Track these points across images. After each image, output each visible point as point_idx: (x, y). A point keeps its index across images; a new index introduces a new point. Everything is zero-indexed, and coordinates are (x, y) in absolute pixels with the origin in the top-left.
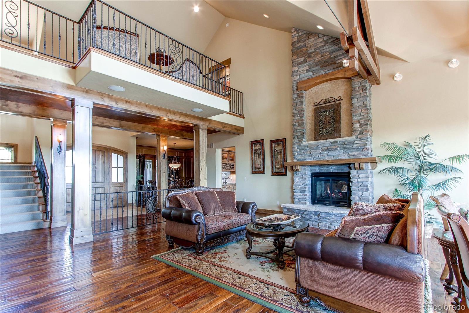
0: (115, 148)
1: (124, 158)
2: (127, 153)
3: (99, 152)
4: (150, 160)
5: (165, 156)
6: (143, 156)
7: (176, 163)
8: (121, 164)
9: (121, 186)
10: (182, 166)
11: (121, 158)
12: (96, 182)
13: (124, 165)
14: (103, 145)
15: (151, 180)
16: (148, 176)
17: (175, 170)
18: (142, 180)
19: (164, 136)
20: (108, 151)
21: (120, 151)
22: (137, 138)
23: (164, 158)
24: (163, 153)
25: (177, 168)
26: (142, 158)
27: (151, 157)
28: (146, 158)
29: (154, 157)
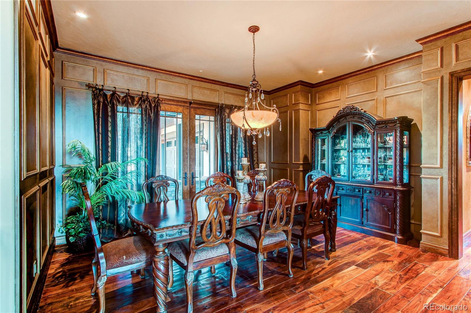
7: (257, 109)
17: (256, 137)
25: (263, 131)
26: (150, 105)
27: (180, 104)
28: (163, 106)
29: (188, 105)
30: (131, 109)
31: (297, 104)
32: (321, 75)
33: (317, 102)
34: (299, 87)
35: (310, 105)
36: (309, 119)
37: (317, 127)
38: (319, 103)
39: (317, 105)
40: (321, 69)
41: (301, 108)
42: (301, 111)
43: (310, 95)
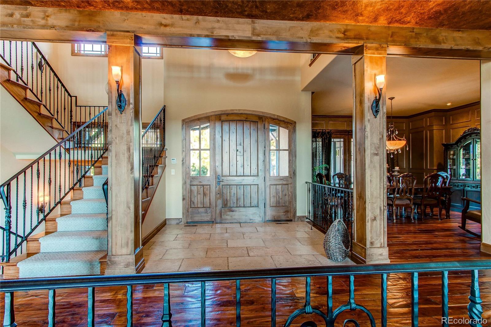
0: (274, 115)
1: (289, 132)
2: (295, 123)
3: (248, 123)
4: (340, 138)
5: (377, 105)
6: (328, 132)
7: (393, 140)
8: (284, 144)
9: (285, 183)
10: (408, 142)
11: (284, 133)
12: (244, 176)
13: (290, 146)
14: (254, 111)
15: (341, 172)
16: (338, 166)
17: (393, 153)
18: (324, 172)
19: (377, 49)
20: (263, 121)
21: (282, 119)
22: (313, 93)
23: (377, 112)
24: (373, 99)
25: (397, 150)
26: (327, 137)
27: (342, 133)
28: (333, 136)
29: (347, 133)
30: (318, 139)
31: (431, 126)
32: (449, 106)
33: (451, 123)
34: (433, 114)
35: (444, 125)
36: (443, 136)
37: (451, 142)
38: (453, 123)
39: (451, 124)
40: (449, 102)
41: (434, 129)
42: (434, 131)
43: (444, 118)
